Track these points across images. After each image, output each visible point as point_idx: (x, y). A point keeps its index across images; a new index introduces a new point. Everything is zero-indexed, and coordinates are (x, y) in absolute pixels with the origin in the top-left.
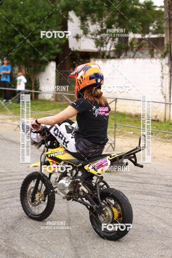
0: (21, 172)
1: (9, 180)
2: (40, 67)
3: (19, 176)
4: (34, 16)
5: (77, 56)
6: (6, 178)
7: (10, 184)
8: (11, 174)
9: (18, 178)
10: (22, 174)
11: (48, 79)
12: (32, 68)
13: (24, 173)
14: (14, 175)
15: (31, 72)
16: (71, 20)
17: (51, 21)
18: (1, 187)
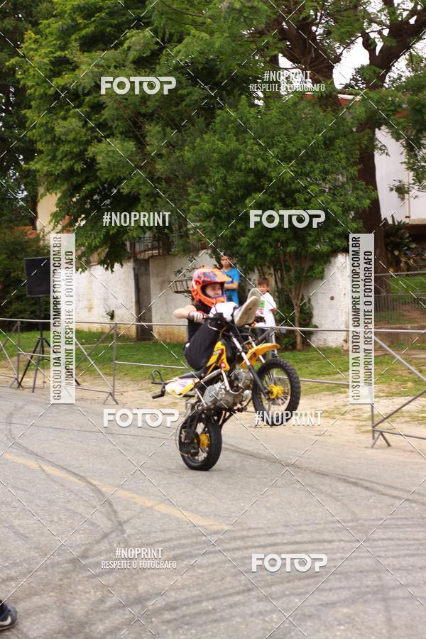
0: (269, 528)
1: (238, 549)
2: (311, 268)
3: (263, 538)
4: (289, 146)
5: (402, 238)
6: (233, 545)
7: (241, 559)
8: (245, 533)
9: (263, 543)
10: (273, 532)
11: (332, 298)
12: (292, 273)
13: (278, 530)
14: (251, 537)
15: (291, 283)
16: (383, 149)
17: (332, 155)
18: (221, 567)
